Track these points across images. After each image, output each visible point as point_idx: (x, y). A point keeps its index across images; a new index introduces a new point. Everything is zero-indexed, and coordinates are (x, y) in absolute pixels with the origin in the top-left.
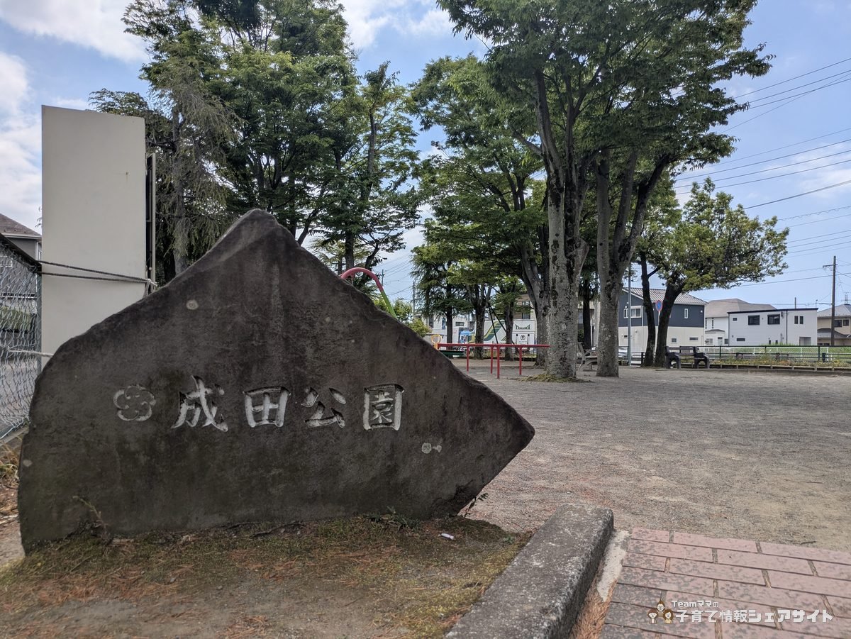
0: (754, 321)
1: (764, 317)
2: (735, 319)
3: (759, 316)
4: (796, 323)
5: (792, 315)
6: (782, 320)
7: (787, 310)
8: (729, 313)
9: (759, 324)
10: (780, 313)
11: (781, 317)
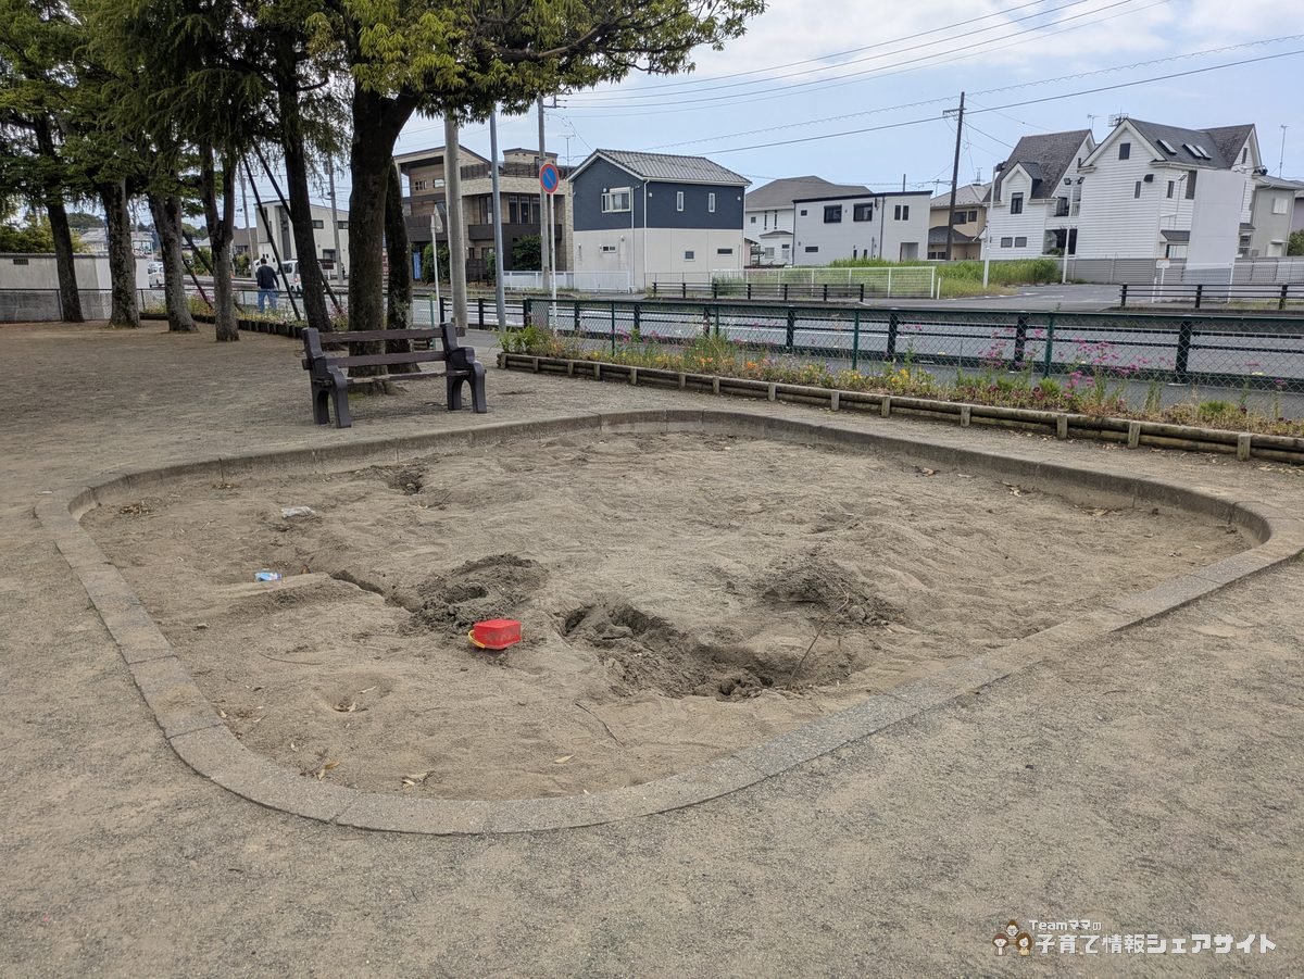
0: (832, 216)
1: (848, 207)
2: (804, 213)
3: (840, 207)
4: (897, 218)
5: (891, 203)
6: (876, 214)
7: (884, 195)
8: (795, 202)
9: (839, 220)
10: (872, 200)
11: (874, 208)
